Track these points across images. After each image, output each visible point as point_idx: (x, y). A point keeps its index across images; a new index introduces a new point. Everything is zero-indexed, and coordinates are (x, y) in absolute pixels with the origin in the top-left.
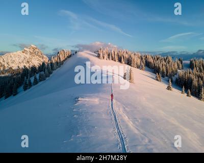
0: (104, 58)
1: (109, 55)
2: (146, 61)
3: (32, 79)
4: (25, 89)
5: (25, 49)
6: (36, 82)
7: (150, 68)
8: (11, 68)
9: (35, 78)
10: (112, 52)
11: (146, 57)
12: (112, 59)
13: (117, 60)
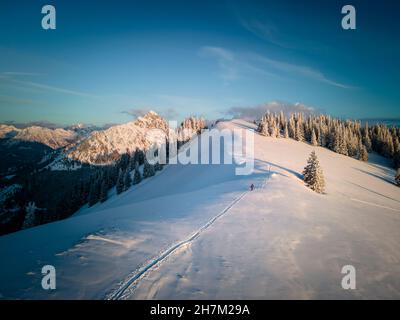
0: (270, 133)
1: (283, 128)
2: (374, 141)
3: (132, 174)
4: (120, 191)
5: (140, 118)
6: (138, 179)
7: (383, 155)
8: (116, 152)
9: (137, 172)
10: (292, 121)
11: (376, 131)
12: (291, 136)
13: (301, 138)
